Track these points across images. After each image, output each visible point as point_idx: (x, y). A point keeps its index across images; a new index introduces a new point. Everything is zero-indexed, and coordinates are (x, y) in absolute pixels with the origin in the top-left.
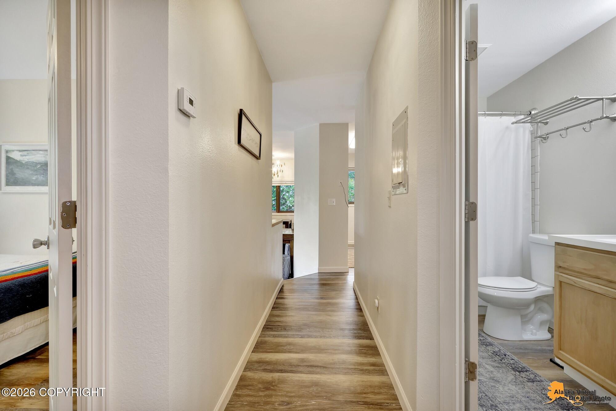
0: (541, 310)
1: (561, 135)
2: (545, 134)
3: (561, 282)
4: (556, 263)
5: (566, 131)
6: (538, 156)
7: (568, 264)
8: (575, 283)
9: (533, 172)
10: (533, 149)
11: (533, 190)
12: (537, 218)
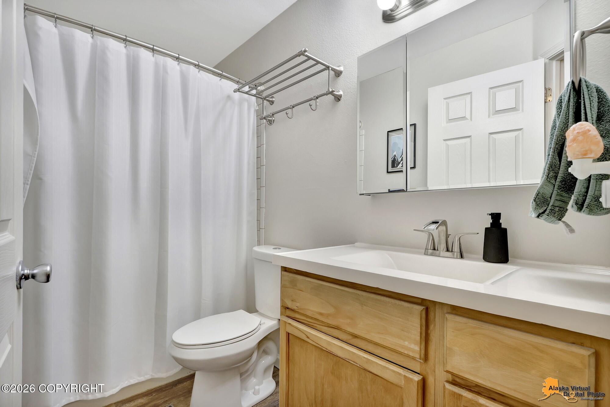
0: (266, 352)
1: (287, 114)
2: (271, 113)
3: (289, 334)
4: (282, 300)
5: (292, 110)
6: (264, 144)
7: (298, 304)
8: (308, 338)
9: (259, 167)
10: (259, 136)
11: (259, 188)
12: (263, 226)
